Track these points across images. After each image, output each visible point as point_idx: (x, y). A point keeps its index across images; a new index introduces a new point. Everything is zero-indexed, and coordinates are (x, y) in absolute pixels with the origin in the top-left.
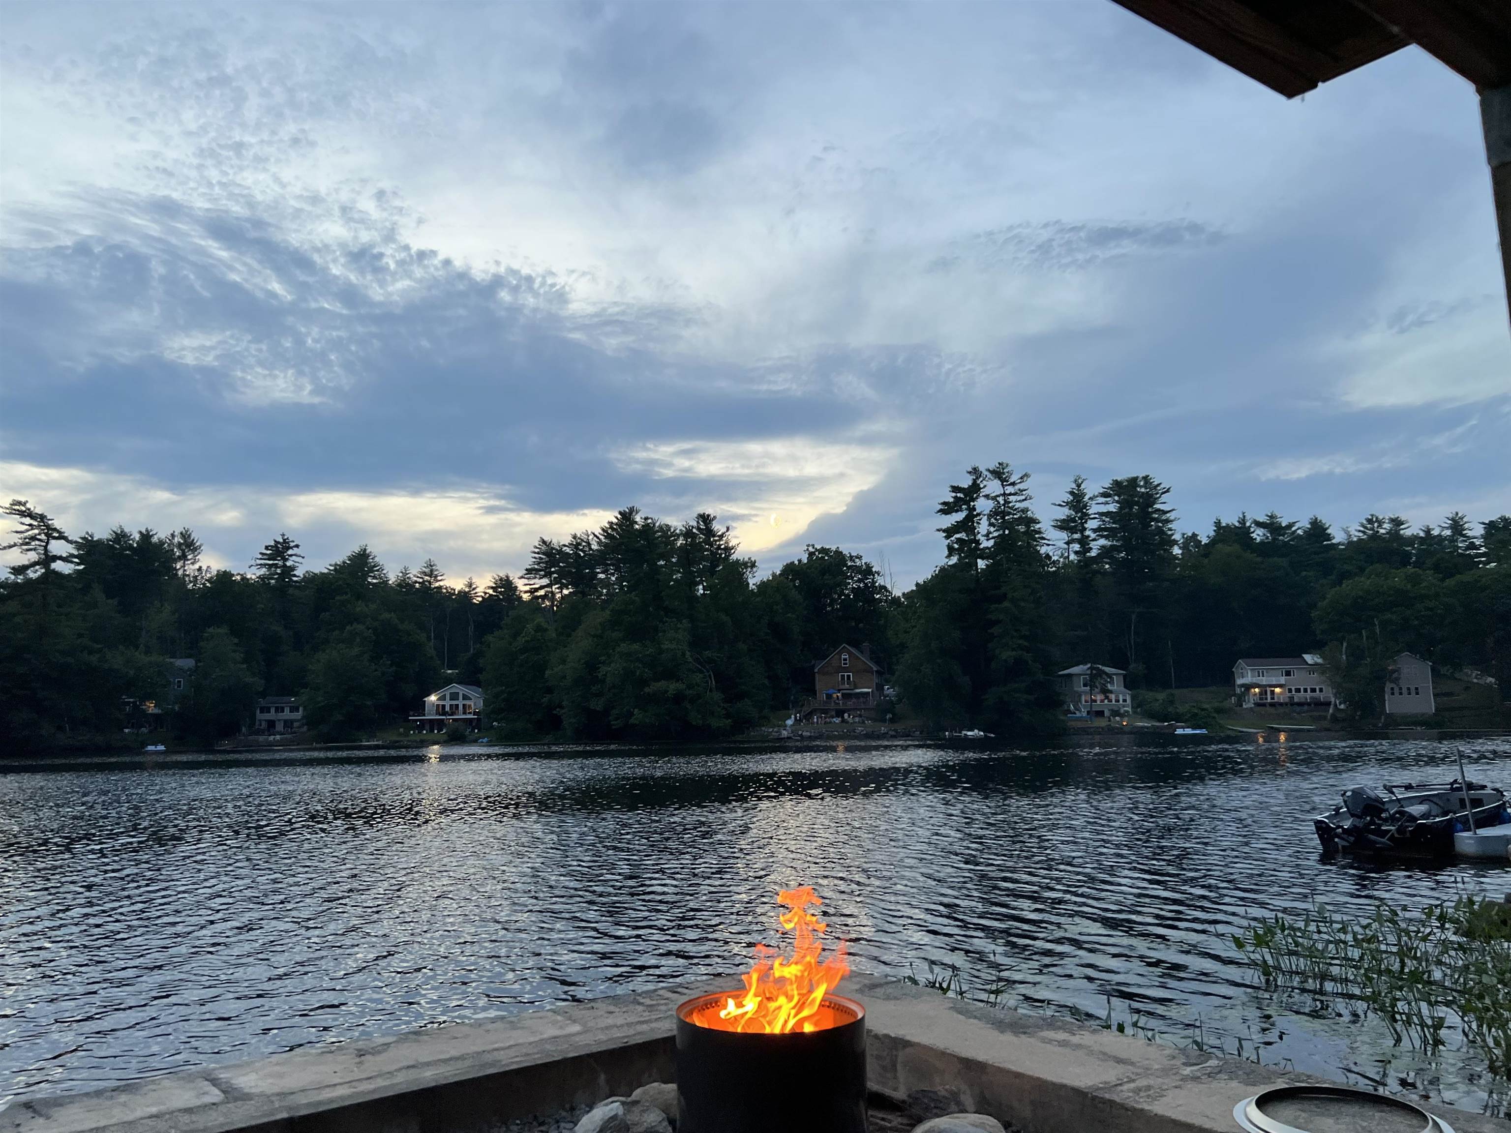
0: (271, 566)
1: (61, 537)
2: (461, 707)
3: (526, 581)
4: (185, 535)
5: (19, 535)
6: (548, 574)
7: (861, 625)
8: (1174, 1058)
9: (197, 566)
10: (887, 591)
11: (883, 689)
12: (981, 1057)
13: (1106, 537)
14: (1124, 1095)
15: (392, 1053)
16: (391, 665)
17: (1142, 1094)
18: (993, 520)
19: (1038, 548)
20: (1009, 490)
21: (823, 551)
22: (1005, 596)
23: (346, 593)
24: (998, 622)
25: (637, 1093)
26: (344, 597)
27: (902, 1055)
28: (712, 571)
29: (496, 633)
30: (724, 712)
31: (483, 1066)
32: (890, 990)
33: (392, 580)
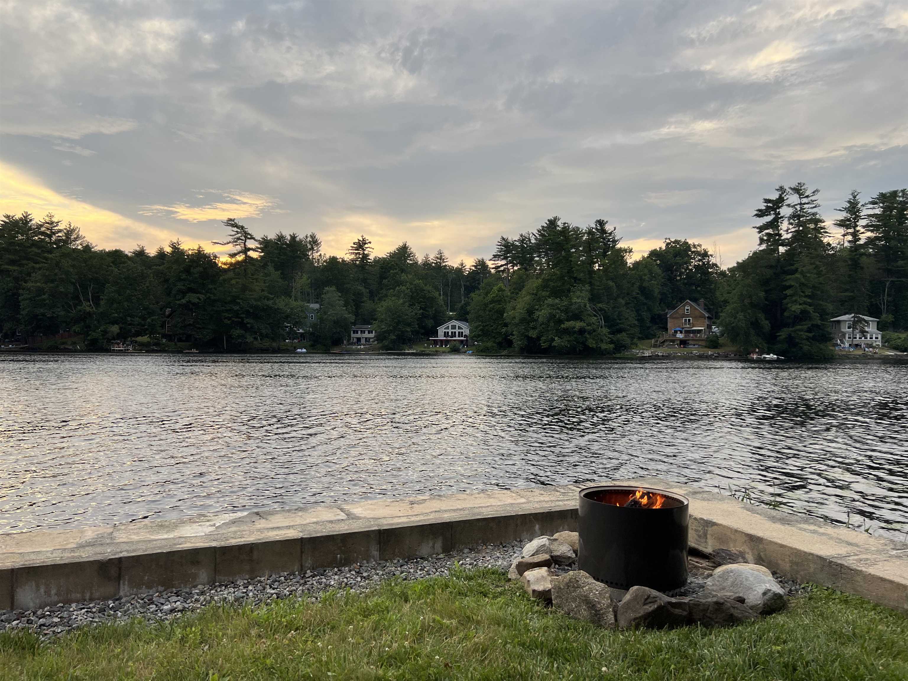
0: (357, 254)
1: (252, 238)
2: (457, 334)
3: (493, 262)
4: (313, 237)
5: (231, 237)
6: (505, 258)
7: (699, 289)
8: (886, 545)
9: (319, 254)
10: (717, 267)
11: (711, 328)
12: (760, 534)
13: (872, 231)
14: (850, 562)
15: (427, 503)
16: (420, 309)
17: (862, 562)
18: (792, 221)
19: (822, 239)
20: (805, 200)
21: (676, 242)
22: (796, 270)
23: (396, 269)
24: (790, 287)
25: (556, 536)
26: (395, 271)
27: (710, 530)
28: (604, 255)
29: (477, 292)
30: (609, 340)
31: (474, 514)
32: (705, 496)
33: (420, 261)
